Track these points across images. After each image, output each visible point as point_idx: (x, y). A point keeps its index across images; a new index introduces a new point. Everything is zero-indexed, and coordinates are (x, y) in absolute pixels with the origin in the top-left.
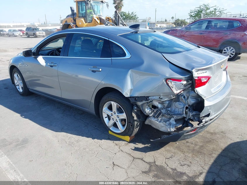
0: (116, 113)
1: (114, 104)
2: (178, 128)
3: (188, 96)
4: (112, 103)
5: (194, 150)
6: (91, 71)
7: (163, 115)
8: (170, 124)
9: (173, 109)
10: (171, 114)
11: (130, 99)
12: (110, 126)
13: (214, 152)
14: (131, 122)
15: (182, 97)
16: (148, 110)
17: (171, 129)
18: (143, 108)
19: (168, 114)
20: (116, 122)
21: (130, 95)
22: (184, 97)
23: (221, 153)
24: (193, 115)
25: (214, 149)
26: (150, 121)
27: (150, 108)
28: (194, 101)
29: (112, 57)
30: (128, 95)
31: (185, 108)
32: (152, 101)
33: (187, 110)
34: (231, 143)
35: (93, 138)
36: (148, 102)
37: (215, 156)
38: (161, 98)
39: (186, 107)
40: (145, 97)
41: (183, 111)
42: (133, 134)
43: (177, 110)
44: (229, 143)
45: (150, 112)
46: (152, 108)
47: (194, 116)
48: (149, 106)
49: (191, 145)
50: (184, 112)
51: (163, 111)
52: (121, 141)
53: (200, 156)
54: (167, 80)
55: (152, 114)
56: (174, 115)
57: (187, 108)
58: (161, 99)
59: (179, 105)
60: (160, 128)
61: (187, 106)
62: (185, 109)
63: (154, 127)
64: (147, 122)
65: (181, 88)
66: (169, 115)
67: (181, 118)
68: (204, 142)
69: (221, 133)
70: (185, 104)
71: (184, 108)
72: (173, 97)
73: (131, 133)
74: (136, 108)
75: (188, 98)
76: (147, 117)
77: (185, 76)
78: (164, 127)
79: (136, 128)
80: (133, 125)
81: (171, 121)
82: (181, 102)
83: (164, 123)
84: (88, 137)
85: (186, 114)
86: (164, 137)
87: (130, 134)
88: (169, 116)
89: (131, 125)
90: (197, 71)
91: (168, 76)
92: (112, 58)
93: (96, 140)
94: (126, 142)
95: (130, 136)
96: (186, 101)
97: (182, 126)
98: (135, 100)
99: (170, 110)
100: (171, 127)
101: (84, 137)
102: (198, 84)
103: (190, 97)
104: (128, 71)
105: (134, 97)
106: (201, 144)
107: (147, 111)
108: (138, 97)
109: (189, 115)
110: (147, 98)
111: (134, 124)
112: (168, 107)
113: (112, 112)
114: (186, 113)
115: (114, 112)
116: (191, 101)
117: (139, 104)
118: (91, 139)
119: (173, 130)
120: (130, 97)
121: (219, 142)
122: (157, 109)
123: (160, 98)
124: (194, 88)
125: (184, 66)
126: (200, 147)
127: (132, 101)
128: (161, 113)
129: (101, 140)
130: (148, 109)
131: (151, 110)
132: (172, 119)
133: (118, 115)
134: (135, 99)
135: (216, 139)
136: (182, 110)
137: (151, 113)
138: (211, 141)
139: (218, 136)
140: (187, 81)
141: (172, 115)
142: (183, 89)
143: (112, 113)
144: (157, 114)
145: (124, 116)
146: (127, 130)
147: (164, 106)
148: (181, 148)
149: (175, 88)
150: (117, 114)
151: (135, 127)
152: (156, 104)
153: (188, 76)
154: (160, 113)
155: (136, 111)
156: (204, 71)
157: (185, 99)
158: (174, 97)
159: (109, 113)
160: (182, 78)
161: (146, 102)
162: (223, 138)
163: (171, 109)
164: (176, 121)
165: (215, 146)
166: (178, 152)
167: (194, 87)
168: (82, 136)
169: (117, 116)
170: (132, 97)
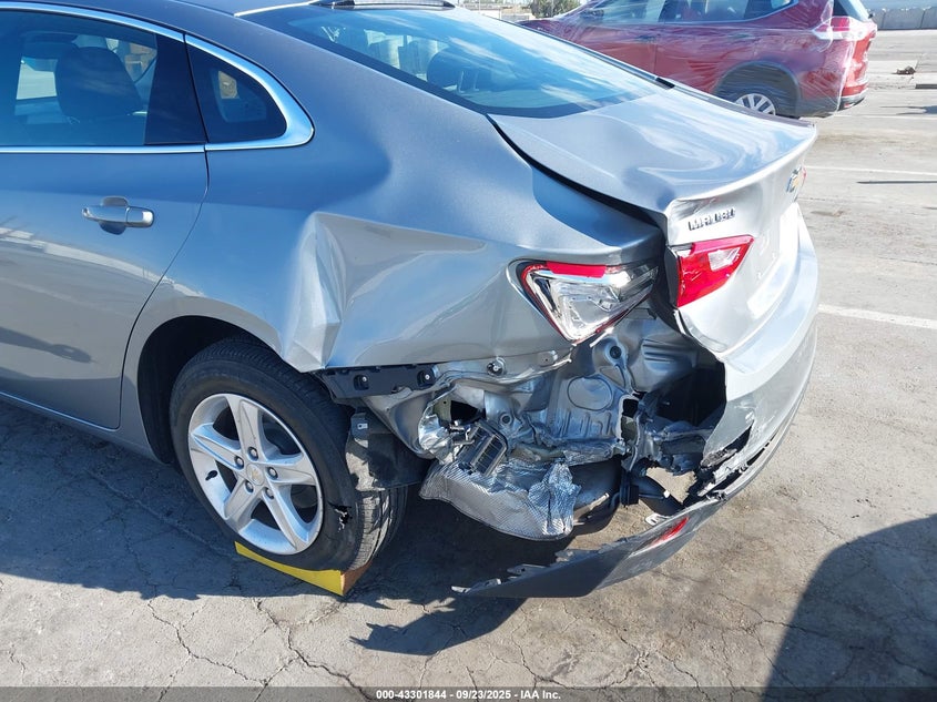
0: (262, 454)
1: (241, 408)
2: (590, 513)
3: (635, 347)
4: (234, 401)
5: (669, 609)
6: (97, 225)
7: (512, 451)
8: (549, 497)
9: (562, 415)
10: (550, 444)
11: (327, 380)
12: (236, 518)
13: (765, 610)
14: (345, 504)
15: (606, 353)
16: (434, 435)
17: (555, 521)
18: (407, 423)
19: (535, 444)
20: (267, 502)
21: (324, 359)
22: (616, 352)
23: (799, 612)
24: (663, 446)
25: (762, 598)
26: (449, 485)
27: (443, 423)
28: (663, 368)
29: (208, 141)
30: (315, 361)
31: (621, 410)
32: (452, 385)
33: (629, 420)
34: (831, 548)
35: (149, 592)
36: (430, 394)
37: (773, 634)
38: (496, 368)
39: (626, 402)
40: (409, 366)
41: (611, 425)
42: (363, 559)
43: (578, 418)
44: (823, 551)
45: (444, 443)
46: (454, 419)
47: (671, 450)
48: (435, 411)
49: (654, 581)
50: (618, 431)
51: (512, 430)
52: (301, 596)
53: (701, 642)
54: (524, 266)
55: (456, 450)
56: (565, 445)
57: (630, 407)
58: (499, 372)
59: (588, 392)
60: (498, 517)
61: (631, 397)
62: (620, 416)
63: (469, 512)
64: (430, 490)
65: (602, 313)
66: (544, 446)
67: (601, 459)
68: (710, 557)
69: (781, 499)
70: (622, 387)
71: (613, 406)
72: (558, 360)
73: (348, 554)
74: (365, 426)
75: (632, 358)
76: (427, 465)
77: (625, 242)
78: (518, 511)
79: (374, 529)
80: (354, 519)
81: (552, 479)
82: (596, 378)
83: (519, 491)
84: (117, 587)
85: (625, 441)
86: (524, 576)
87: (345, 558)
88: (543, 452)
89: (345, 520)
90: (689, 212)
91: (528, 244)
92: (209, 147)
93: (162, 602)
94: (325, 599)
95: (344, 567)
96: (626, 372)
97: (610, 498)
98: (358, 383)
99: (543, 420)
100: (555, 511)
101: (99, 592)
102: (689, 284)
103: (643, 350)
104: (299, 223)
105: (349, 370)
106: (698, 573)
107: (428, 437)
108: (372, 369)
109: (644, 444)
110: (421, 375)
111: (361, 510)
112: (535, 406)
113: (239, 447)
114: (628, 434)
115: (252, 448)
116: (653, 371)
117: (383, 403)
118: (137, 594)
119: (563, 526)
120: (330, 372)
121: (778, 550)
122: (479, 425)
123: (491, 369)
124: (672, 308)
125: (612, 186)
126: (696, 589)
127: (341, 391)
128: (500, 446)
129: (192, 595)
130: (432, 429)
131: (450, 431)
132: (560, 468)
133: (271, 463)
134: (357, 380)
135: (760, 534)
136: (603, 417)
137: (450, 448)
138: (739, 546)
139: (767, 512)
140: (633, 268)
141: (554, 447)
142: (611, 313)
143: (238, 452)
144: (478, 450)
145: (301, 469)
146: (328, 544)
147: (515, 403)
148: (606, 606)
149: (572, 314)
150: (264, 460)
151: (368, 524)
152: (474, 396)
153: (641, 241)
154: (495, 441)
155: (365, 444)
156: (721, 211)
157: (621, 361)
158: (564, 361)
159: (226, 453)
160: (606, 256)
161: (417, 393)
162: (792, 526)
163: (552, 416)
164: (578, 472)
165: (763, 576)
166: (593, 631)
167: (672, 301)
168: (88, 585)
169: (269, 469)
170: (340, 370)
